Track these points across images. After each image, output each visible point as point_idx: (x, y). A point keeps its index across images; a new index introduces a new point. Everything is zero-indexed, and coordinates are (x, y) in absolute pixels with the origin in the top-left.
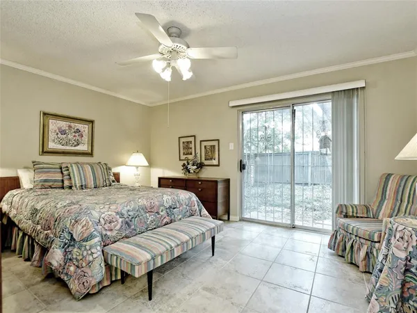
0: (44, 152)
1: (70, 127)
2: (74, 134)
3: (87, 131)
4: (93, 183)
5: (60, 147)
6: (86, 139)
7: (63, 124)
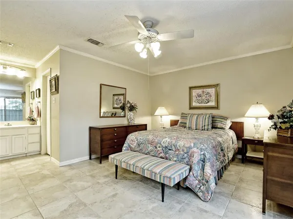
0: (191, 108)
1: (203, 92)
2: (206, 96)
3: (214, 93)
4: (195, 126)
5: (198, 105)
6: (213, 98)
7: (199, 91)
